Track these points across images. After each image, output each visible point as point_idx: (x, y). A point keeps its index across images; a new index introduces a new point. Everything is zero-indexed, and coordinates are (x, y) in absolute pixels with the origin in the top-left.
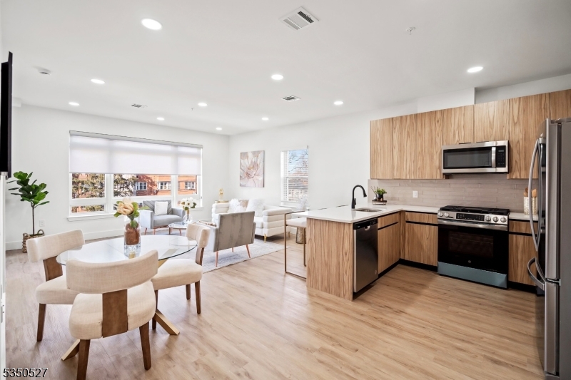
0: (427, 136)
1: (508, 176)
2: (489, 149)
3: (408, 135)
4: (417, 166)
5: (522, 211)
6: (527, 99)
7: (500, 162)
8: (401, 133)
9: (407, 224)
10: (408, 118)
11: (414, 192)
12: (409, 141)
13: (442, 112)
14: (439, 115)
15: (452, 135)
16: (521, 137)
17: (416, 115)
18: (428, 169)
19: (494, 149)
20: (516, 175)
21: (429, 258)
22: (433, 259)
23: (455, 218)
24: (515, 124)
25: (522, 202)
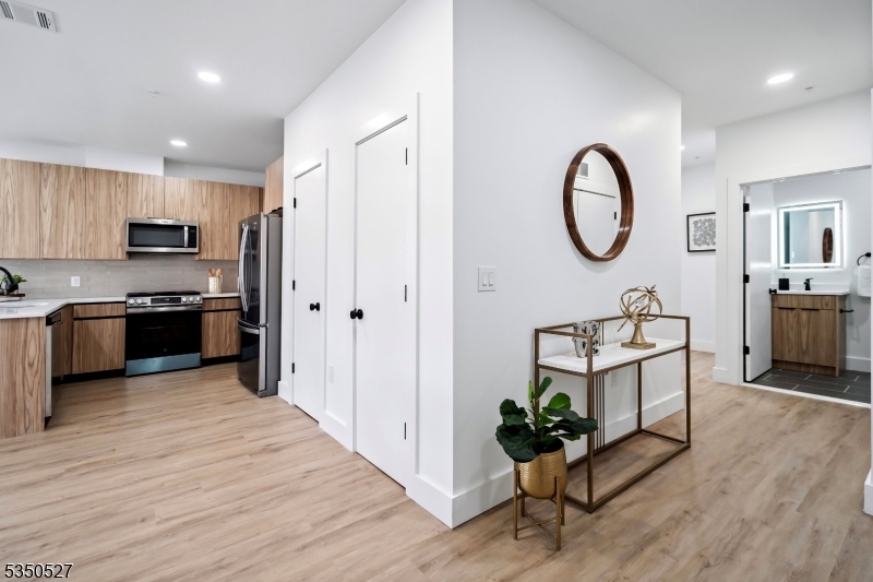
0: (102, 201)
1: (197, 257)
2: (182, 227)
3: (72, 195)
4: (86, 242)
5: (208, 292)
6: (213, 184)
7: (192, 243)
8: (58, 190)
9: (76, 323)
10: (72, 171)
11: (73, 278)
12: (72, 204)
13: (126, 175)
14: (120, 177)
15: (138, 205)
16: (209, 219)
17: (86, 170)
18: (104, 245)
19: (186, 229)
20: (204, 256)
21: (112, 361)
22: (118, 362)
23: (149, 304)
24: (204, 206)
25: (208, 283)
